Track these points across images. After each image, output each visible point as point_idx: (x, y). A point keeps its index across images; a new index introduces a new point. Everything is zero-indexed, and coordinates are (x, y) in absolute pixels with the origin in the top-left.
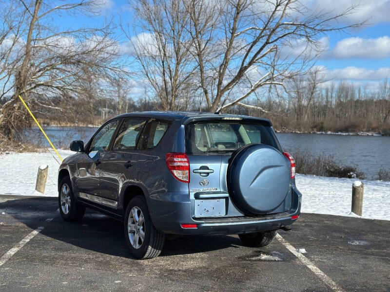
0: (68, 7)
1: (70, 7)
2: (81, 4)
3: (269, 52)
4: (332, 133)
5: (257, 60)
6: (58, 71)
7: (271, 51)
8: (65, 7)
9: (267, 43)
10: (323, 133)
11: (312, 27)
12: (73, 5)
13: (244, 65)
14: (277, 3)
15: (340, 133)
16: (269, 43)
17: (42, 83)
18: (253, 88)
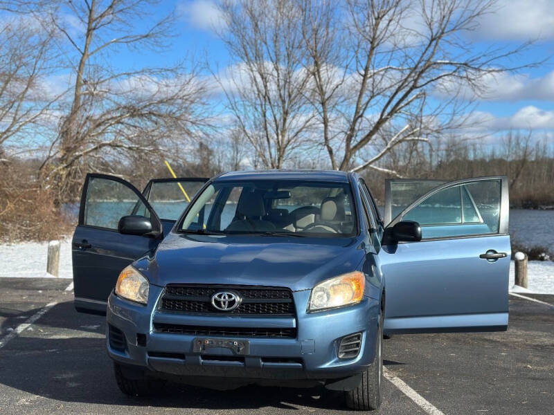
0: (129, 40)
1: (132, 39)
2: (146, 36)
3: (415, 98)
4: (442, 206)
5: (399, 109)
6: (123, 126)
7: (417, 97)
8: (124, 40)
9: (414, 87)
10: (430, 206)
11: (476, 67)
12: (136, 36)
13: (383, 117)
14: (432, 36)
15: (452, 206)
16: (417, 88)
17: (108, 142)
18: (389, 146)
